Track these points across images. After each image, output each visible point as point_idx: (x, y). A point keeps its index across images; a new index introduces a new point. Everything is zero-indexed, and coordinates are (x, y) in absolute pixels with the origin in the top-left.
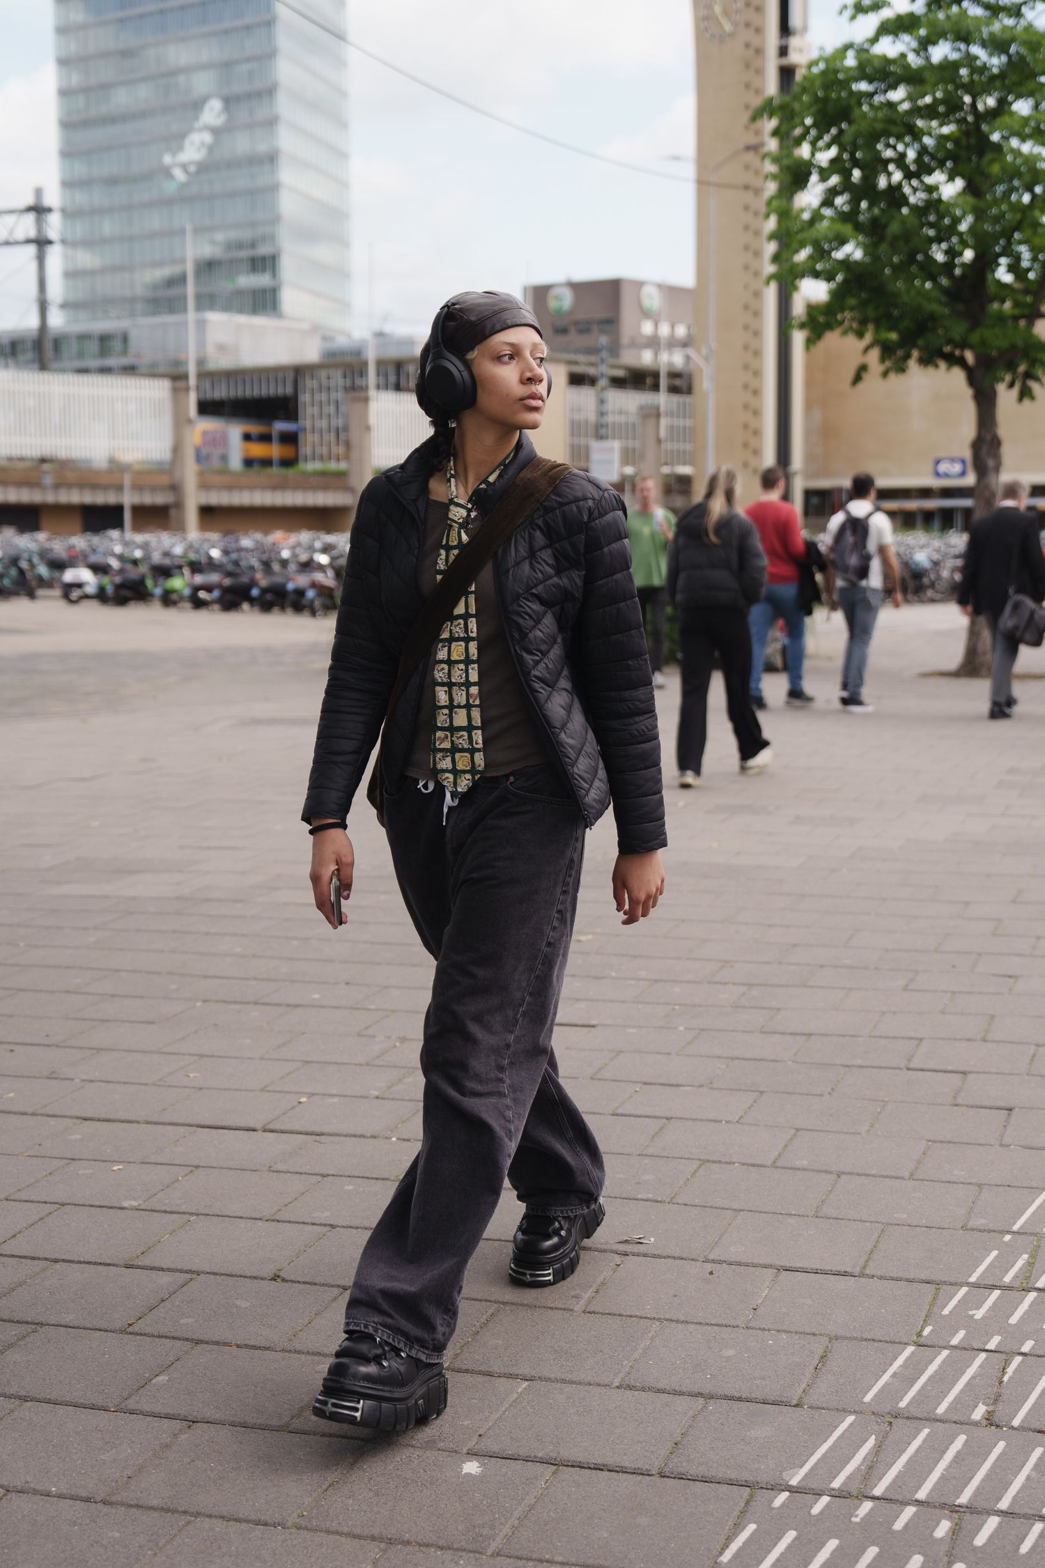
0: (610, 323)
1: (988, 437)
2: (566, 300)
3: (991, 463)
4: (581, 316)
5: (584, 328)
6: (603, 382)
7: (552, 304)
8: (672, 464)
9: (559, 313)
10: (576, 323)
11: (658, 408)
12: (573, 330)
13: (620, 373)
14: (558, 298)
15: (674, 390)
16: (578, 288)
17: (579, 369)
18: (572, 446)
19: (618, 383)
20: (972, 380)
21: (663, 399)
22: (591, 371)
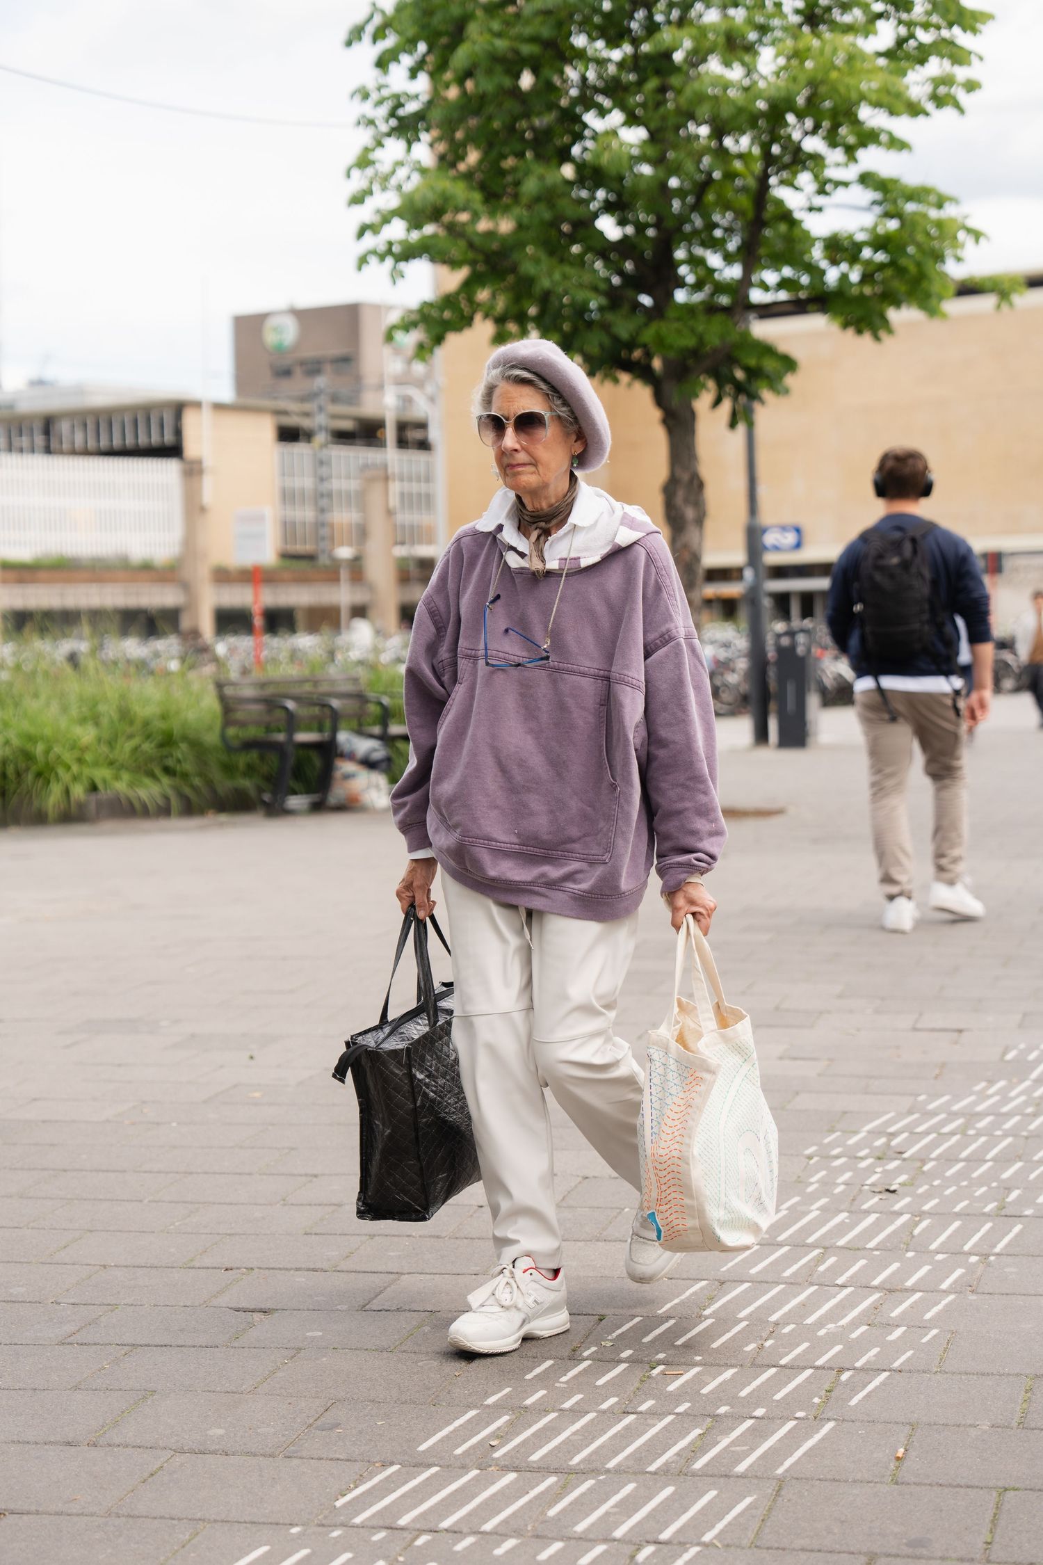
0: (347, 361)
1: (685, 477)
2: (285, 333)
3: (690, 513)
4: (309, 353)
5: (313, 368)
6: (320, 438)
7: (270, 338)
8: (413, 543)
9: (280, 350)
10: (302, 363)
11: (385, 467)
12: (298, 371)
13: (347, 425)
14: (277, 330)
15: (402, 443)
16: (303, 316)
17: (292, 421)
18: (285, 524)
19: (342, 437)
20: (660, 399)
21: (391, 455)
22: (305, 423)
